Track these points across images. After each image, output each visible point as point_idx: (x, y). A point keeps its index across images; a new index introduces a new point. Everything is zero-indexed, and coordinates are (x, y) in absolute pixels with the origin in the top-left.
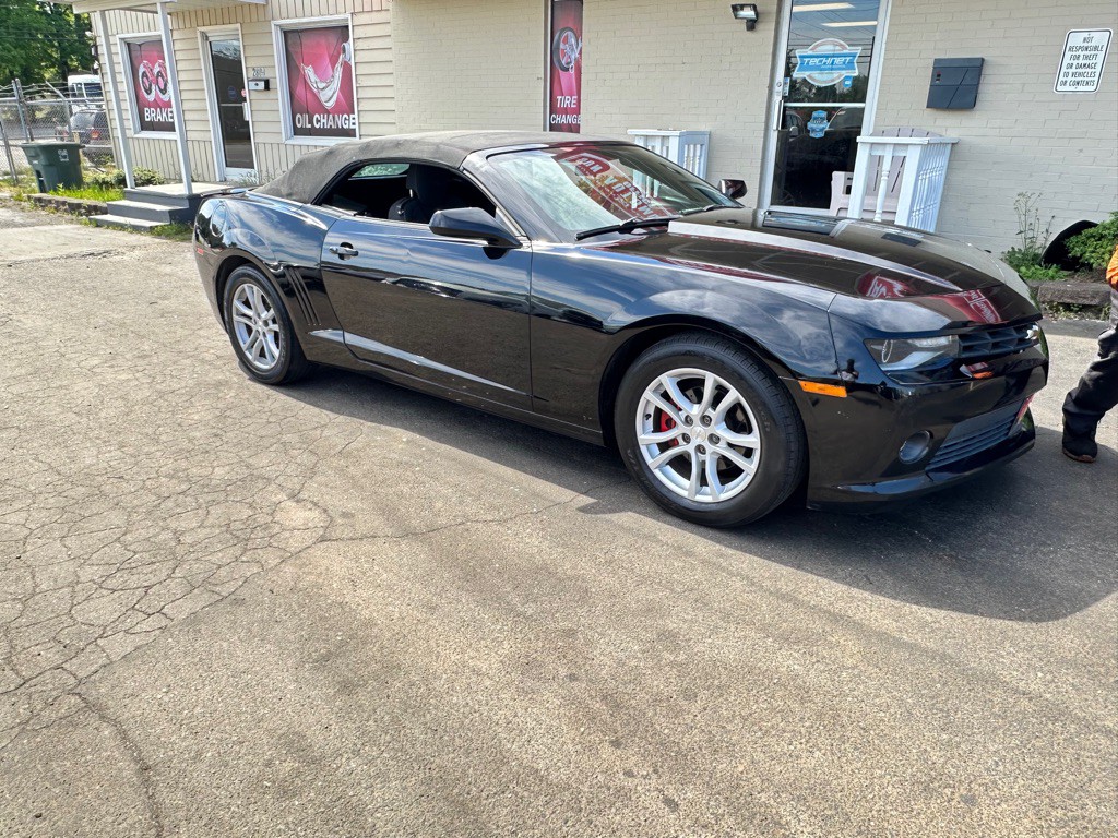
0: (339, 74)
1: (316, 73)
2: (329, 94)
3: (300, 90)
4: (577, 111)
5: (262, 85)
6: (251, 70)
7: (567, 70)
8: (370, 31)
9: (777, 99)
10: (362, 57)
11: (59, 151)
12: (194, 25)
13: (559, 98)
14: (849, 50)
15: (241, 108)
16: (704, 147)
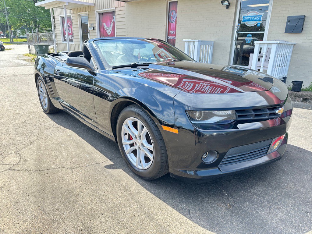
0: (112, 25)
1: (106, 25)
2: (109, 31)
3: (102, 30)
4: (175, 35)
5: (92, 28)
6: (90, 24)
7: (173, 23)
8: (120, 13)
9: (236, 30)
10: (118, 20)
11: (43, 47)
12: (77, 12)
13: (170, 31)
14: (259, 14)
15: (87, 35)
16: (212, 46)
